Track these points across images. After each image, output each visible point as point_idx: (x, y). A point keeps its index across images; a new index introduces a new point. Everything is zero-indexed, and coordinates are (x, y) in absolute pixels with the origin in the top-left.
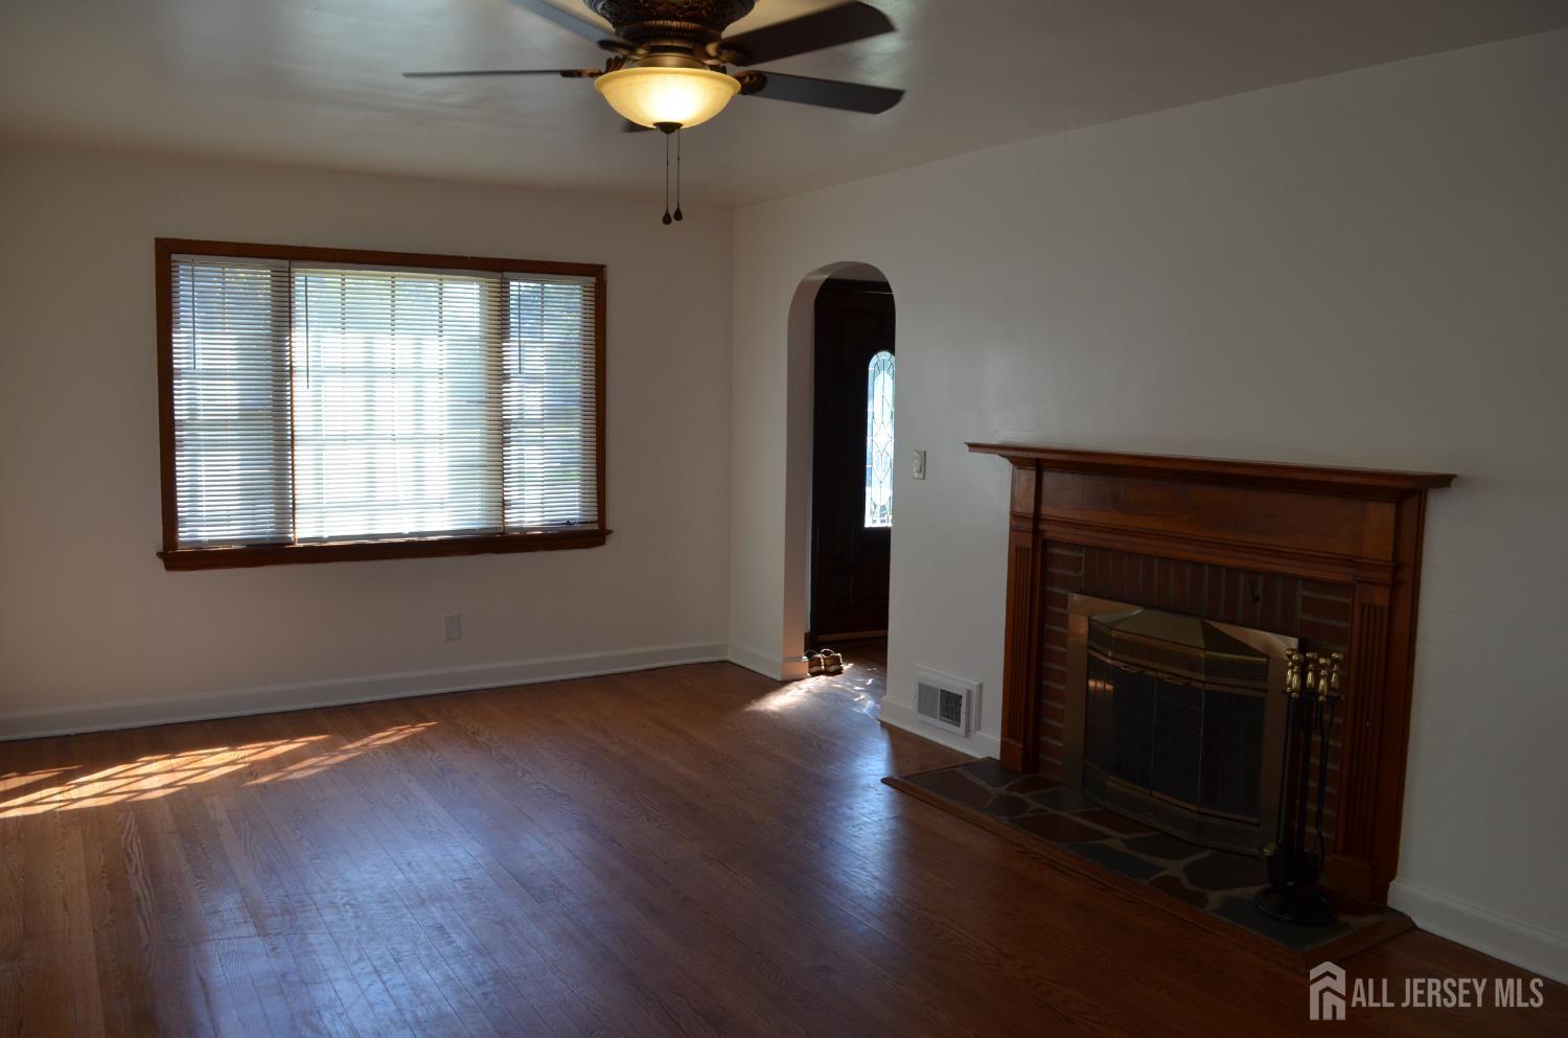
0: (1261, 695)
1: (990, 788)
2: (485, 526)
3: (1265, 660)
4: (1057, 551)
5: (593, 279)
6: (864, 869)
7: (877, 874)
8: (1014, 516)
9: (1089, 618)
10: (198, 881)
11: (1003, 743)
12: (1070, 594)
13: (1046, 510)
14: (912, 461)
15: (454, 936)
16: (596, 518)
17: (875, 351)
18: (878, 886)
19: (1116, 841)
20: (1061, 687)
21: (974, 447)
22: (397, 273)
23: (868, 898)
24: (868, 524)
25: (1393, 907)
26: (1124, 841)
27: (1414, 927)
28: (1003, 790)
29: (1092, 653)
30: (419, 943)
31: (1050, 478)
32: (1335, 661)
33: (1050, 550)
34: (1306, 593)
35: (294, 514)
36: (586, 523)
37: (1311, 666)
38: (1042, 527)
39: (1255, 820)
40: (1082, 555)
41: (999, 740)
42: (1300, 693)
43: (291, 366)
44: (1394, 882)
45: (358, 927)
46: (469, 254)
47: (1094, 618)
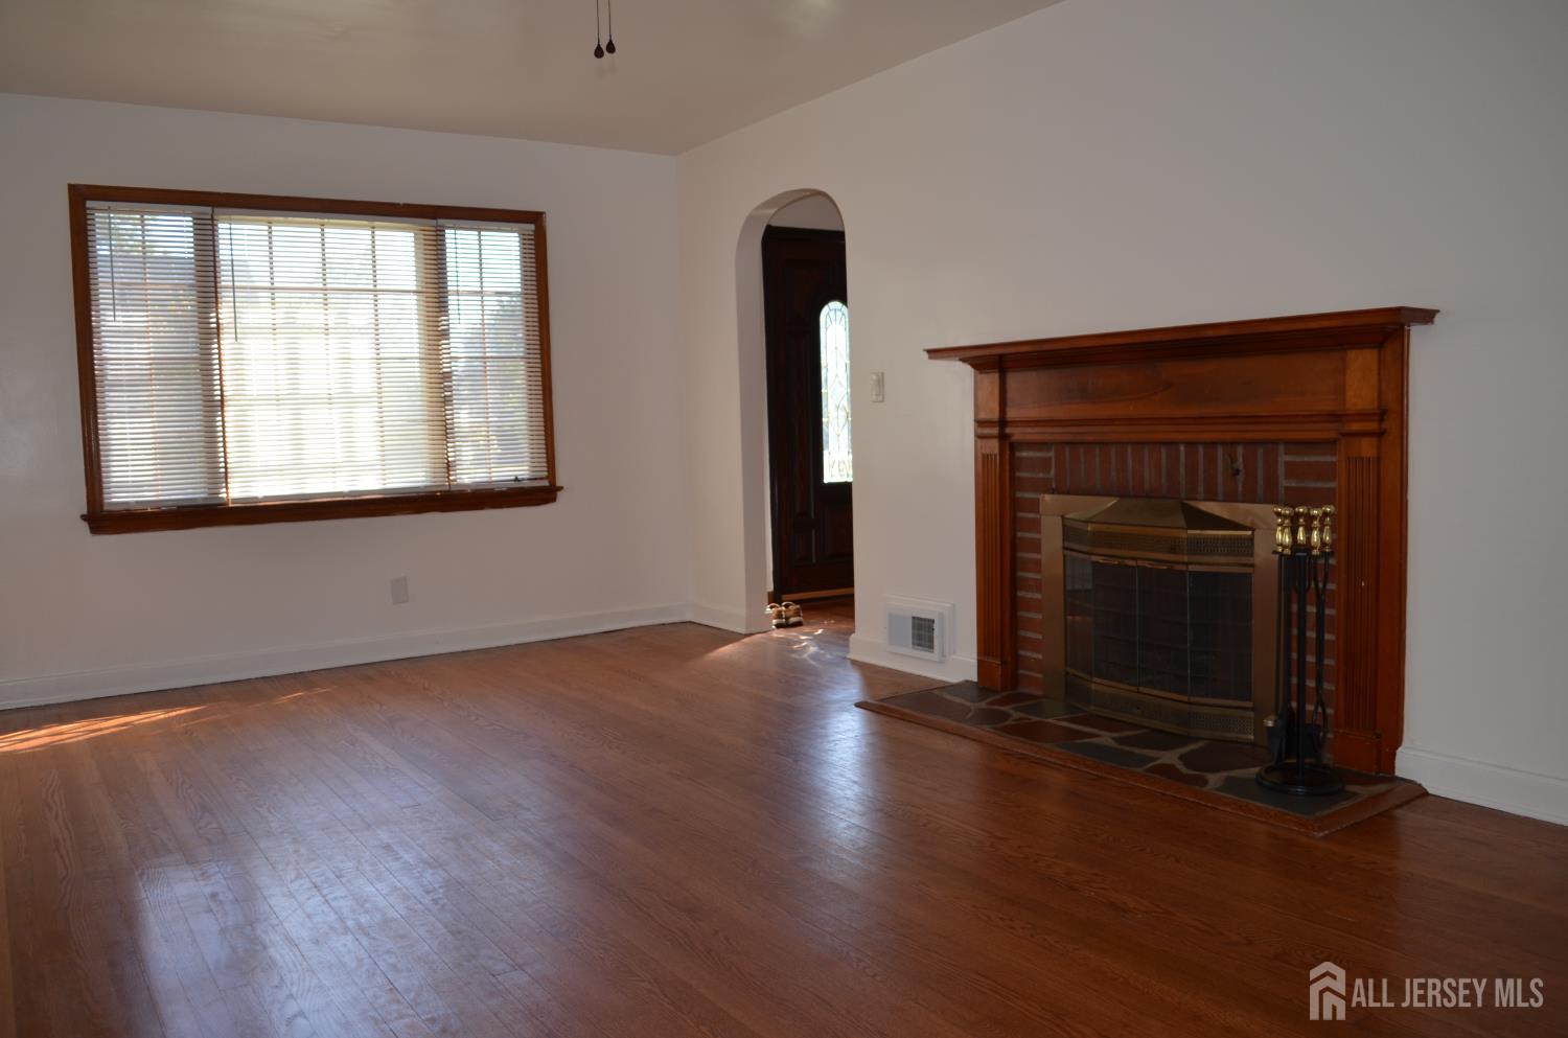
0: (1249, 570)
1: (969, 704)
2: (429, 484)
3: (1250, 533)
4: (1024, 454)
5: (532, 227)
6: (842, 776)
7: (856, 779)
8: (980, 423)
9: (1063, 517)
10: (122, 821)
11: (980, 663)
12: (1040, 496)
13: (1012, 414)
14: (869, 384)
15: (402, 853)
16: (546, 474)
17: (825, 302)
18: (857, 789)
19: (1106, 739)
20: (1038, 596)
21: (934, 353)
22: (326, 220)
23: (848, 799)
24: (827, 480)
25: (1401, 776)
26: (1114, 739)
27: (1425, 794)
28: (983, 705)
29: (1067, 552)
30: (363, 860)
31: (1015, 380)
32: (1326, 514)
33: (1018, 454)
34: (1289, 458)
35: (226, 478)
36: (536, 479)
37: (1301, 520)
38: (1008, 431)
39: (1248, 704)
40: (1052, 454)
41: (975, 662)
42: (1291, 549)
43: (218, 323)
44: (1400, 749)
45: (296, 851)
46: (402, 201)
47: (1068, 516)
